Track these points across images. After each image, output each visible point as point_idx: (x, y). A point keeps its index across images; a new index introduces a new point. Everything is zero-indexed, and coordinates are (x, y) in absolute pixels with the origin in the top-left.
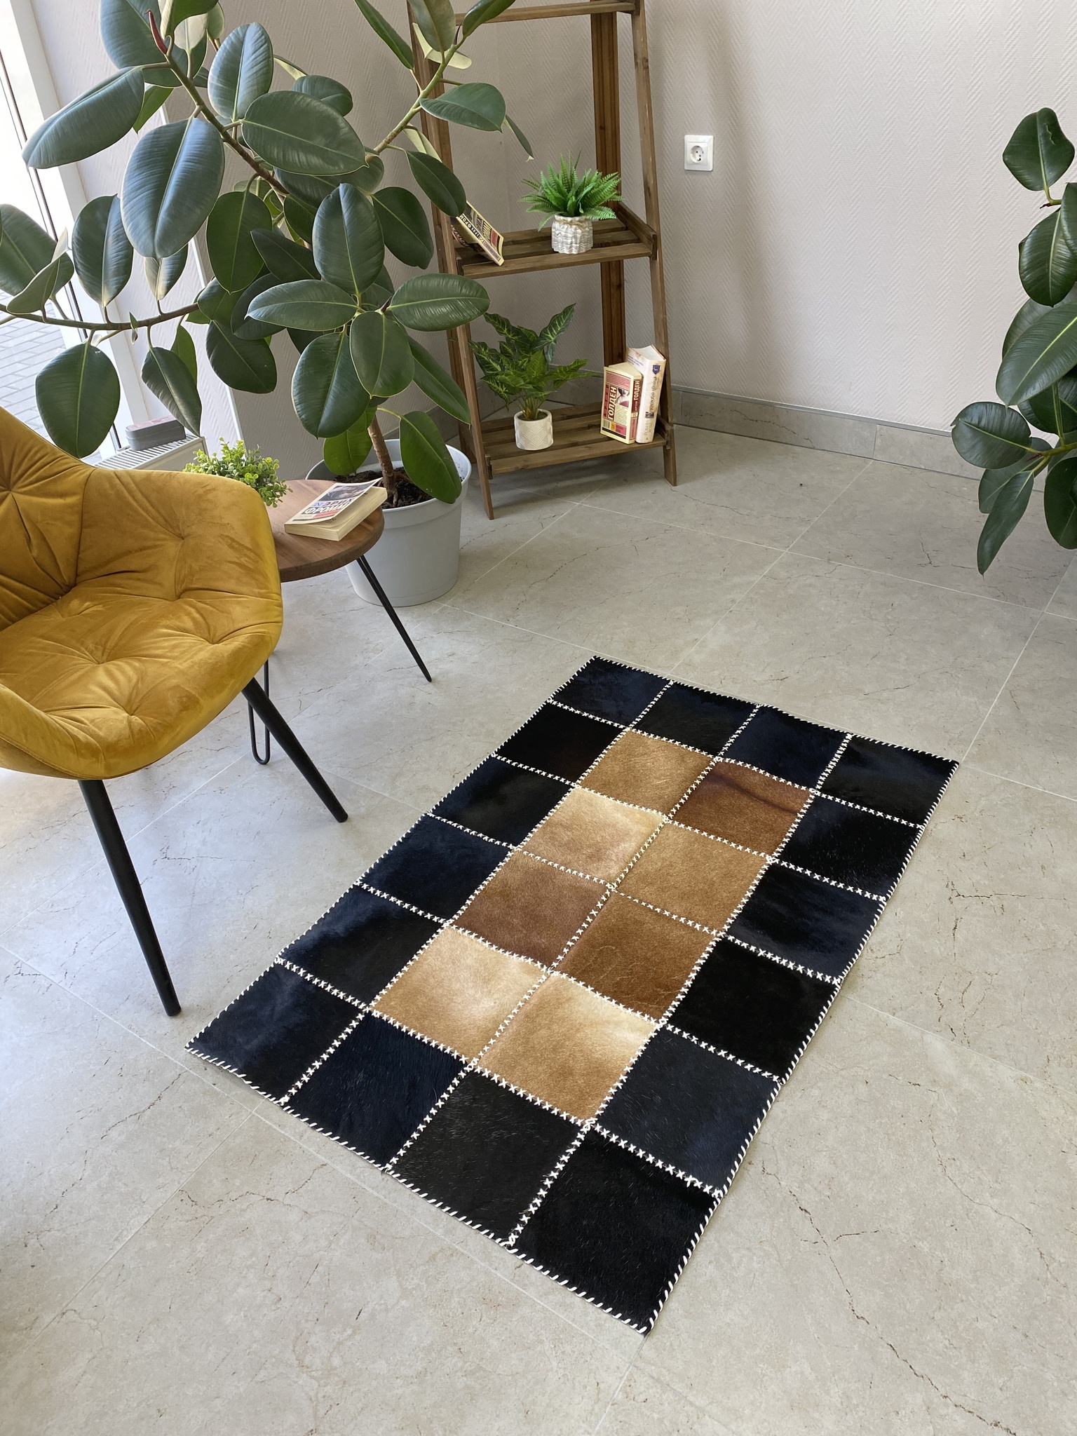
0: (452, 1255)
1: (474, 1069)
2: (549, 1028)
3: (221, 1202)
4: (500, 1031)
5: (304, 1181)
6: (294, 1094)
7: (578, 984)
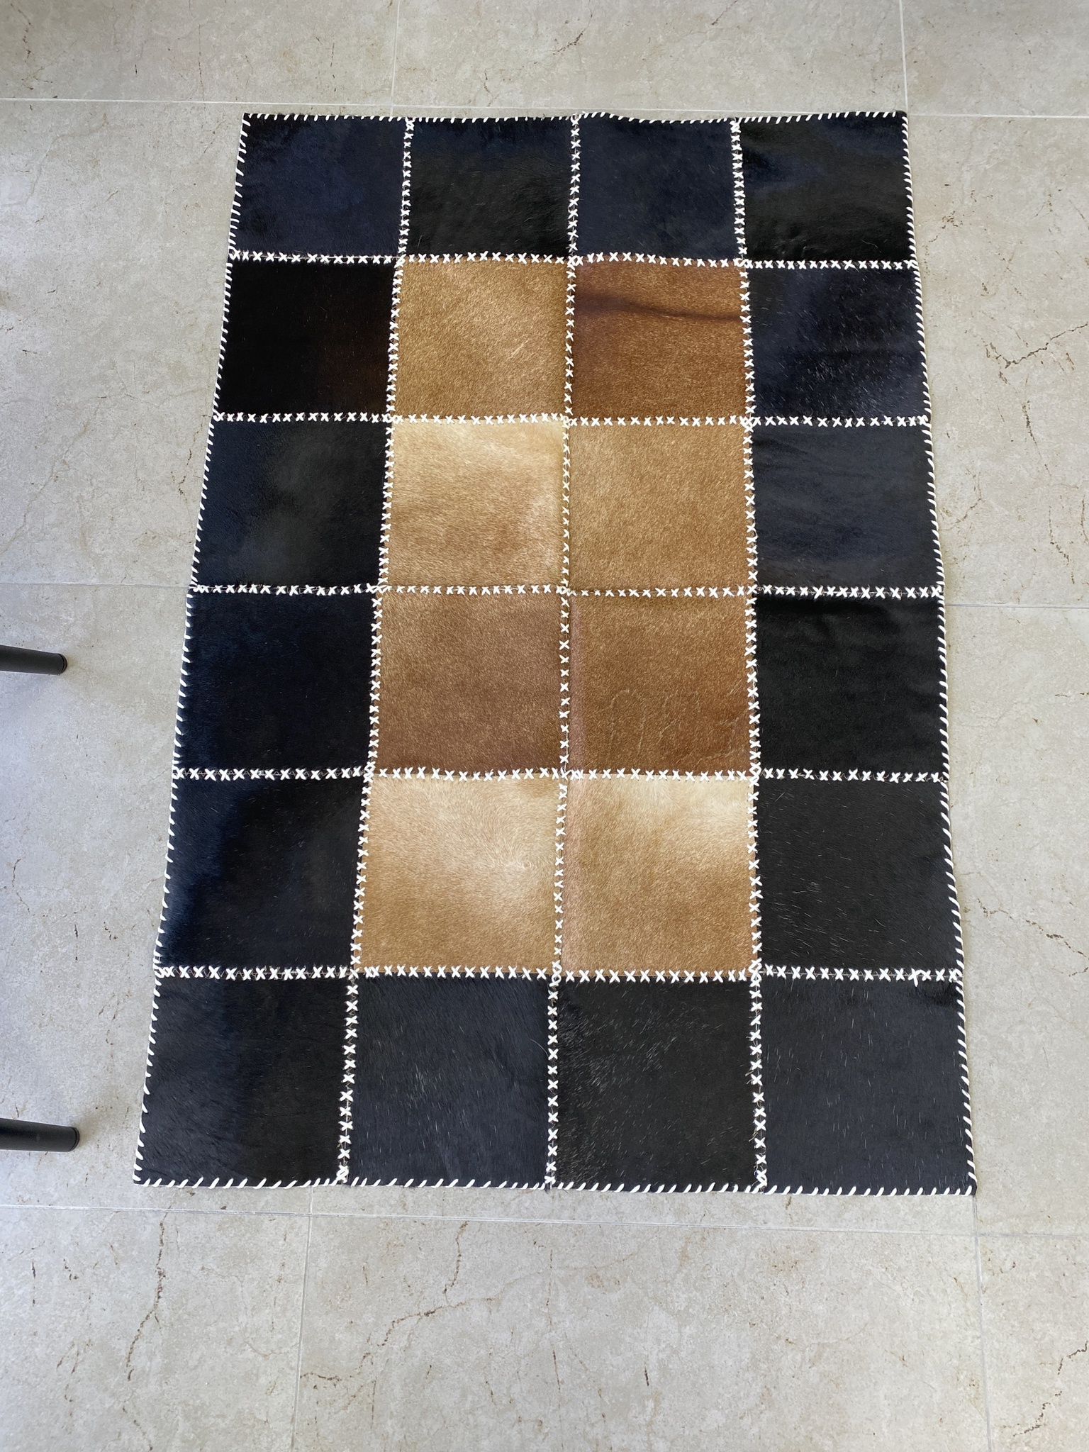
0: (704, 1239)
1: (564, 978)
2: (622, 862)
3: (370, 1357)
4: (559, 903)
5: (455, 1262)
6: (348, 1156)
7: (618, 776)
